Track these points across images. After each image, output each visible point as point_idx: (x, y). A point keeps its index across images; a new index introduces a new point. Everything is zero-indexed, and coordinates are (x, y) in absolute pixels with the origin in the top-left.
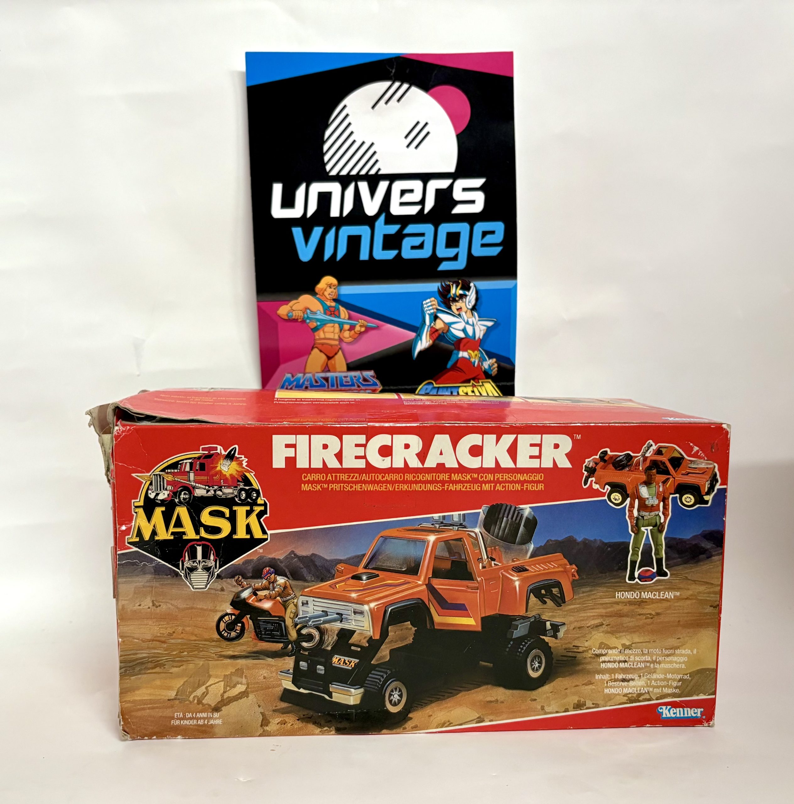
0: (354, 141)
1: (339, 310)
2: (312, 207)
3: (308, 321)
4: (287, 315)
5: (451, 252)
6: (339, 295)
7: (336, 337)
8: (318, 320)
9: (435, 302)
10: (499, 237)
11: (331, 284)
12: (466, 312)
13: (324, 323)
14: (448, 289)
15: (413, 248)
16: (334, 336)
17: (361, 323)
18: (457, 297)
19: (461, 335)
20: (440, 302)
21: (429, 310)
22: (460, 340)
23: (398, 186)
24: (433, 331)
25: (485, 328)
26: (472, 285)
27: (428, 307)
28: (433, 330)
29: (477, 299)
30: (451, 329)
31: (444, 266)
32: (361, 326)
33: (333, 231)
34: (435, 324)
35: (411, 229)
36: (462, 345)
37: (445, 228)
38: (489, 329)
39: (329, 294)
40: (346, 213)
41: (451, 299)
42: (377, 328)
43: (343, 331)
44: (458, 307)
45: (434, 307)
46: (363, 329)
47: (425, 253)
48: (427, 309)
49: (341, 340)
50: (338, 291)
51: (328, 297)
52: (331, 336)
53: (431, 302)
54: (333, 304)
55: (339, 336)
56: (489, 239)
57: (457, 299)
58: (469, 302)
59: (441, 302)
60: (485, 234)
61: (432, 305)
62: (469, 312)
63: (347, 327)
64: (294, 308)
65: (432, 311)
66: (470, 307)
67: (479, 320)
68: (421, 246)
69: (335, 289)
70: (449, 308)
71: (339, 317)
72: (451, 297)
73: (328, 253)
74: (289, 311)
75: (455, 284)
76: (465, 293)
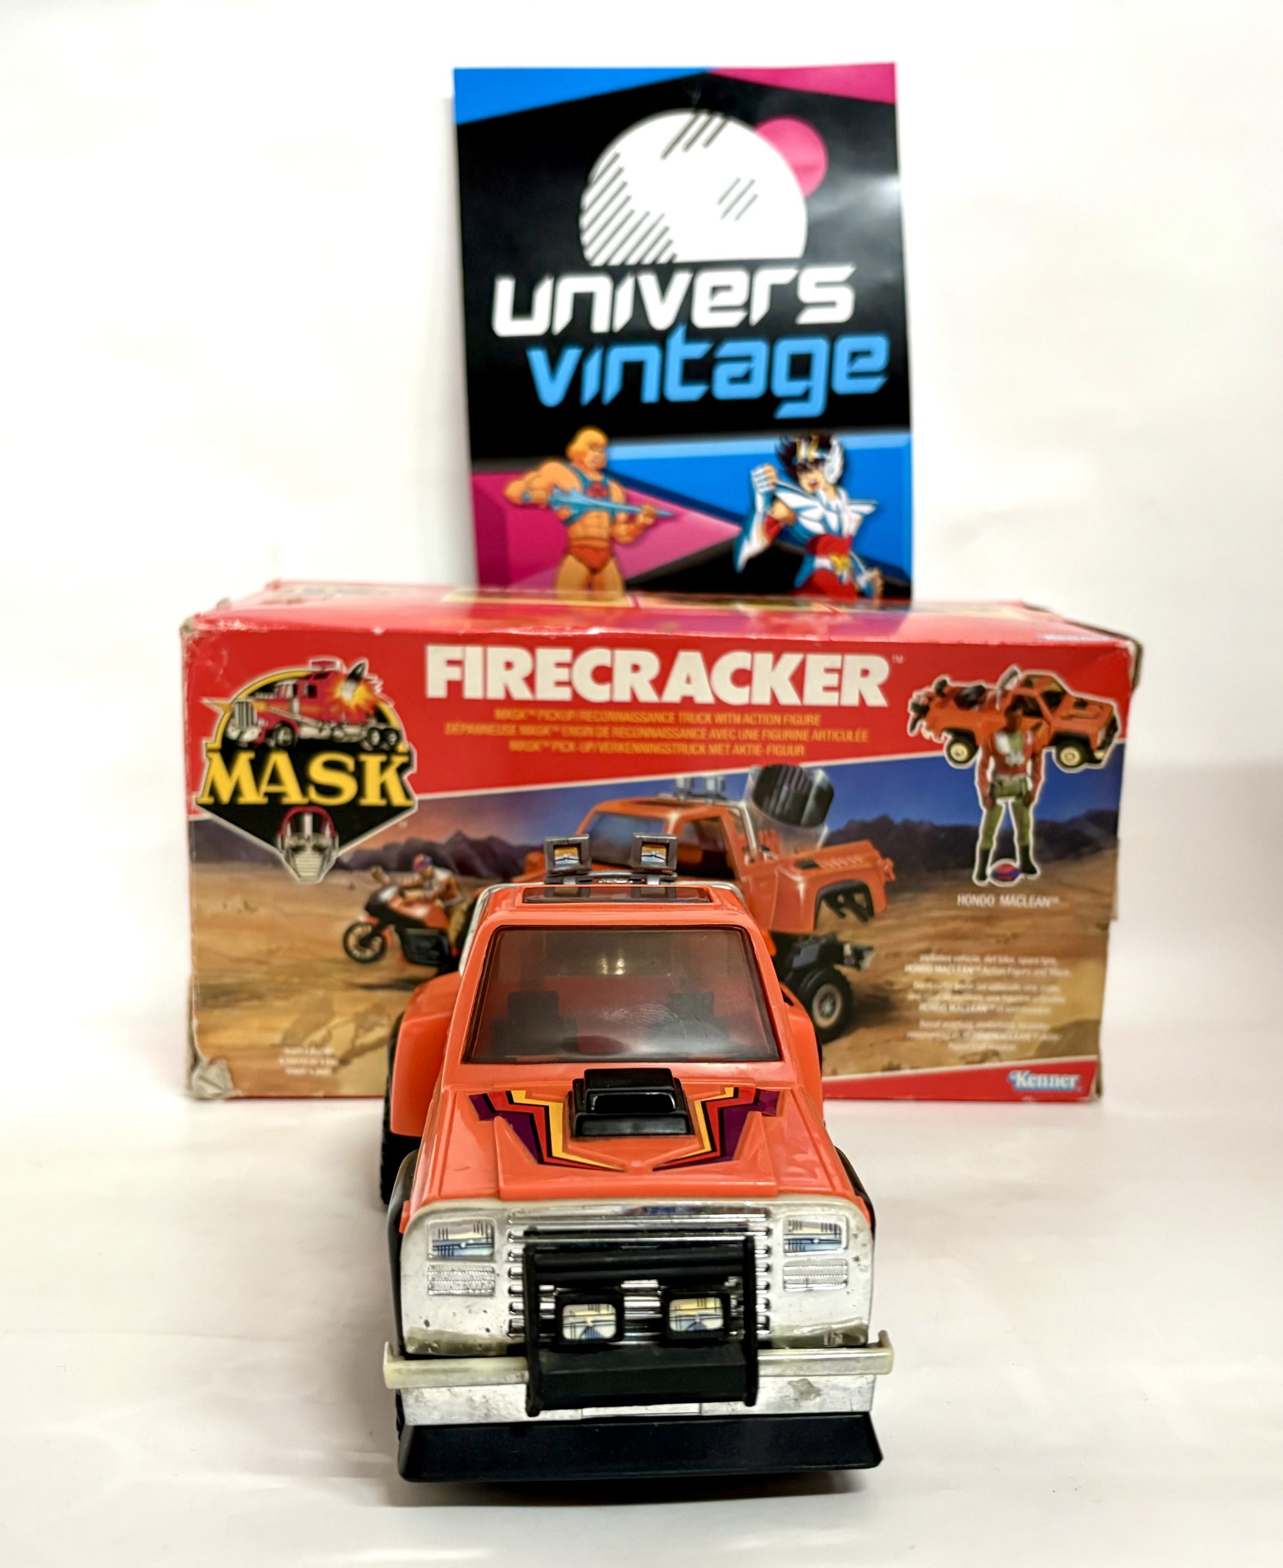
0: (632, 212)
1: (608, 488)
2: (563, 318)
4: (521, 497)
5: (798, 387)
7: (604, 533)
8: (573, 505)
9: (773, 473)
10: (878, 361)
11: (595, 443)
12: (825, 490)
13: (583, 510)
15: (733, 380)
16: (601, 533)
17: (647, 509)
18: (810, 462)
19: (817, 528)
20: (779, 472)
21: (762, 487)
22: (817, 538)
23: (706, 280)
24: (771, 523)
25: (858, 516)
26: (835, 442)
27: (760, 481)
28: (770, 521)
30: (801, 520)
31: (787, 411)
33: (597, 356)
35: (729, 349)
36: (819, 547)
37: (787, 348)
38: (866, 520)
39: (593, 461)
40: (619, 324)
42: (674, 518)
43: (615, 525)
44: (813, 481)
45: (770, 481)
47: (754, 389)
48: (758, 484)
49: (612, 540)
50: (608, 454)
51: (590, 465)
52: (594, 532)
53: (764, 473)
54: (598, 477)
55: (609, 533)
56: (862, 364)
58: (832, 472)
59: (782, 472)
60: (854, 356)
61: (766, 479)
63: (622, 517)
64: (533, 484)
65: (767, 489)
66: (833, 479)
67: (850, 504)
71: (608, 498)
73: (589, 392)
74: (525, 489)
75: (805, 441)
76: (822, 456)
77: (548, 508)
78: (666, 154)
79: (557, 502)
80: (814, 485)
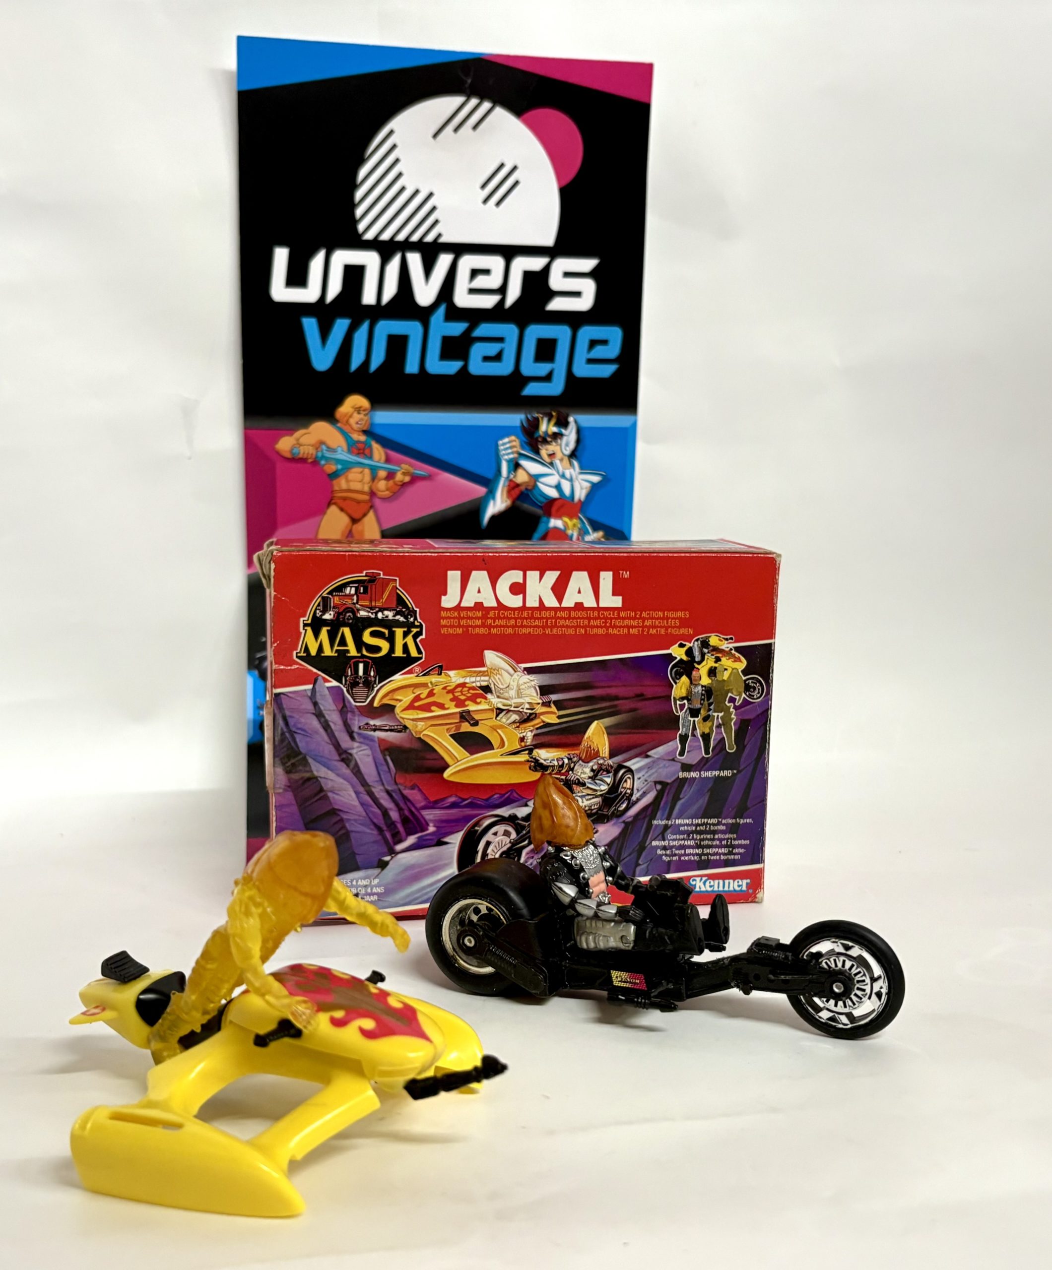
0: (403, 189)
1: (370, 448)
2: (335, 288)
3: (323, 462)
4: (291, 451)
5: (542, 369)
6: (372, 425)
7: (366, 488)
8: (338, 461)
9: (517, 443)
10: (613, 350)
11: (360, 407)
12: (561, 460)
13: (348, 466)
14: (535, 424)
15: (486, 359)
16: (363, 487)
17: (404, 469)
18: (549, 436)
19: (553, 493)
20: (523, 443)
21: (507, 454)
22: (552, 501)
23: (468, 262)
24: (513, 487)
25: (588, 485)
26: (571, 419)
27: (507, 449)
28: (512, 485)
29: (578, 441)
30: (539, 485)
31: (531, 390)
32: (404, 474)
33: (365, 326)
34: (515, 477)
35: (484, 329)
36: (554, 509)
37: (536, 332)
38: (594, 487)
39: (357, 423)
40: (386, 299)
41: (540, 439)
42: (429, 478)
43: (376, 481)
44: (551, 452)
45: (515, 449)
46: (407, 479)
47: (504, 368)
48: (504, 452)
49: (372, 494)
50: (371, 418)
51: (355, 426)
52: (357, 486)
53: (509, 442)
54: (363, 438)
55: (371, 488)
56: (599, 352)
57: (549, 439)
58: (567, 445)
59: (525, 442)
60: (593, 343)
61: (511, 448)
62: (566, 460)
63: (382, 474)
64: (302, 440)
65: (511, 456)
66: (568, 452)
67: (581, 473)
68: (498, 357)
69: (365, 415)
70: (537, 452)
71: (370, 457)
72: (540, 436)
73: (356, 360)
74: (294, 445)
75: (546, 417)
76: (560, 431)
77: (315, 463)
78: (435, 136)
79: (323, 457)
80: (552, 455)
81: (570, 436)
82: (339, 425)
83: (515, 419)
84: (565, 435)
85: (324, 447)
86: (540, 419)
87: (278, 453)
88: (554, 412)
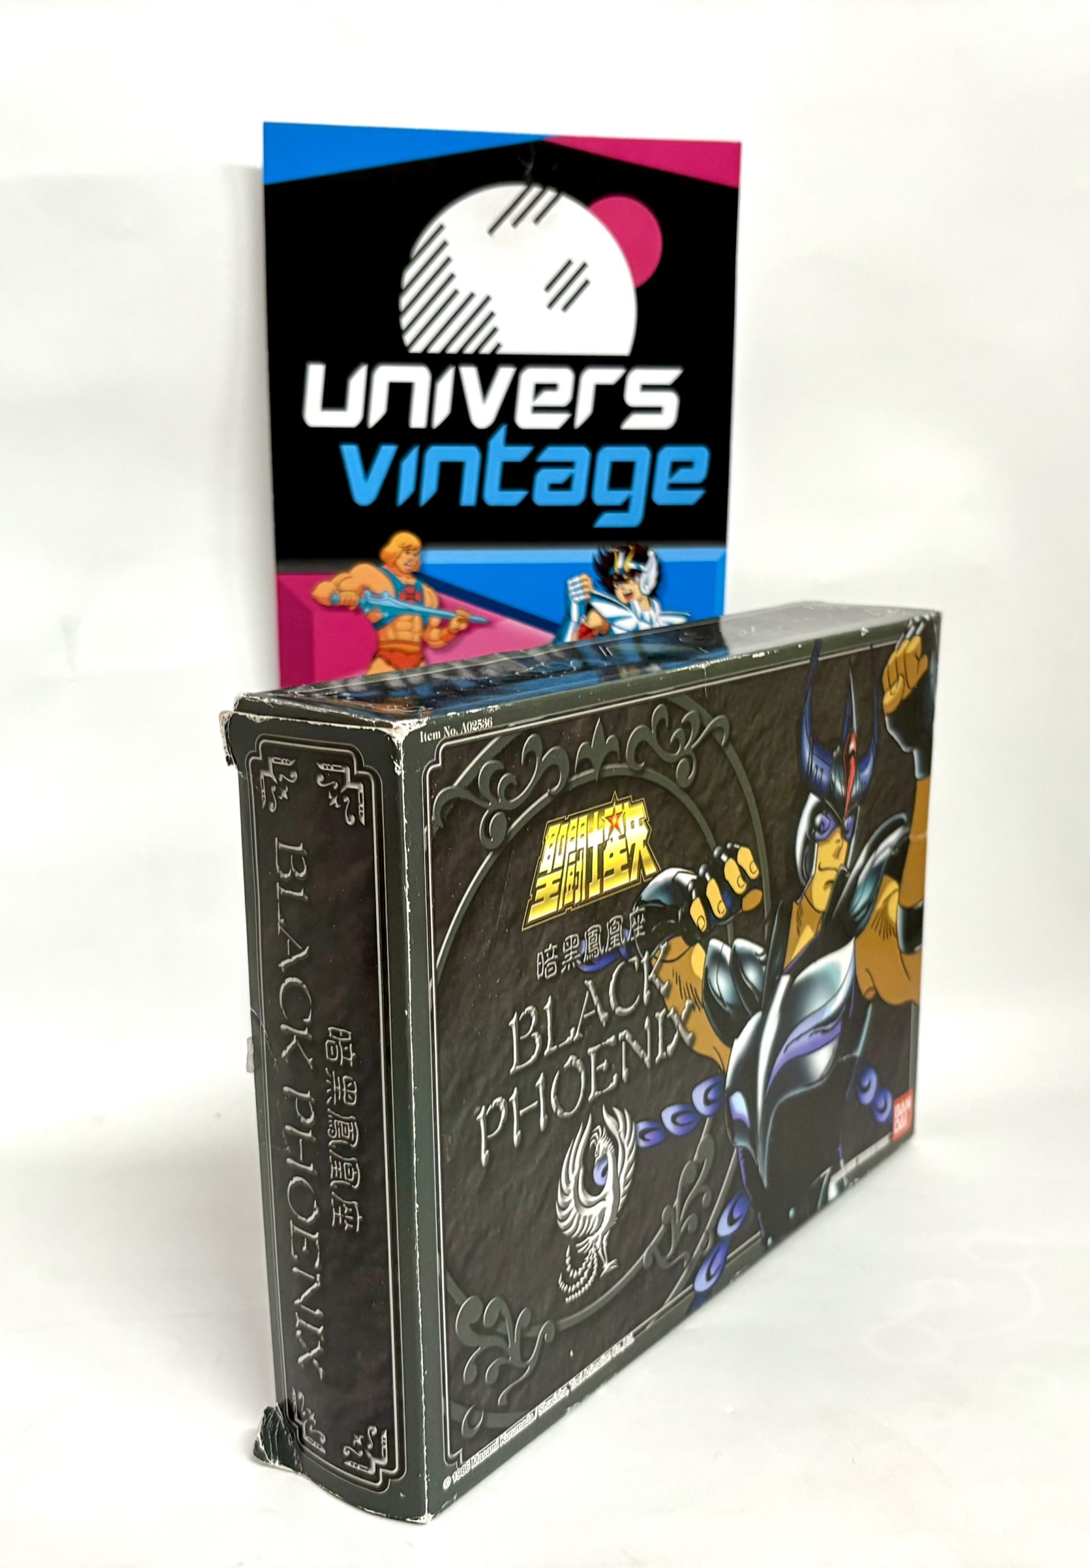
0: (455, 293)
2: (378, 411)
4: (330, 598)
5: (617, 497)
10: (699, 473)
11: (409, 546)
15: (553, 487)
16: (413, 637)
23: (532, 376)
24: (584, 630)
30: (612, 628)
31: (606, 521)
33: (414, 453)
35: (550, 453)
37: (610, 454)
40: (437, 421)
47: (574, 497)
55: (421, 638)
56: (683, 476)
58: (646, 583)
60: (676, 466)
67: (661, 612)
73: (404, 492)
74: (334, 591)
75: (622, 551)
76: (639, 568)
78: (492, 230)
81: (650, 573)
82: (385, 567)
83: (587, 555)
84: (645, 572)
85: (368, 593)
86: (615, 555)
87: (315, 601)
88: (632, 545)
